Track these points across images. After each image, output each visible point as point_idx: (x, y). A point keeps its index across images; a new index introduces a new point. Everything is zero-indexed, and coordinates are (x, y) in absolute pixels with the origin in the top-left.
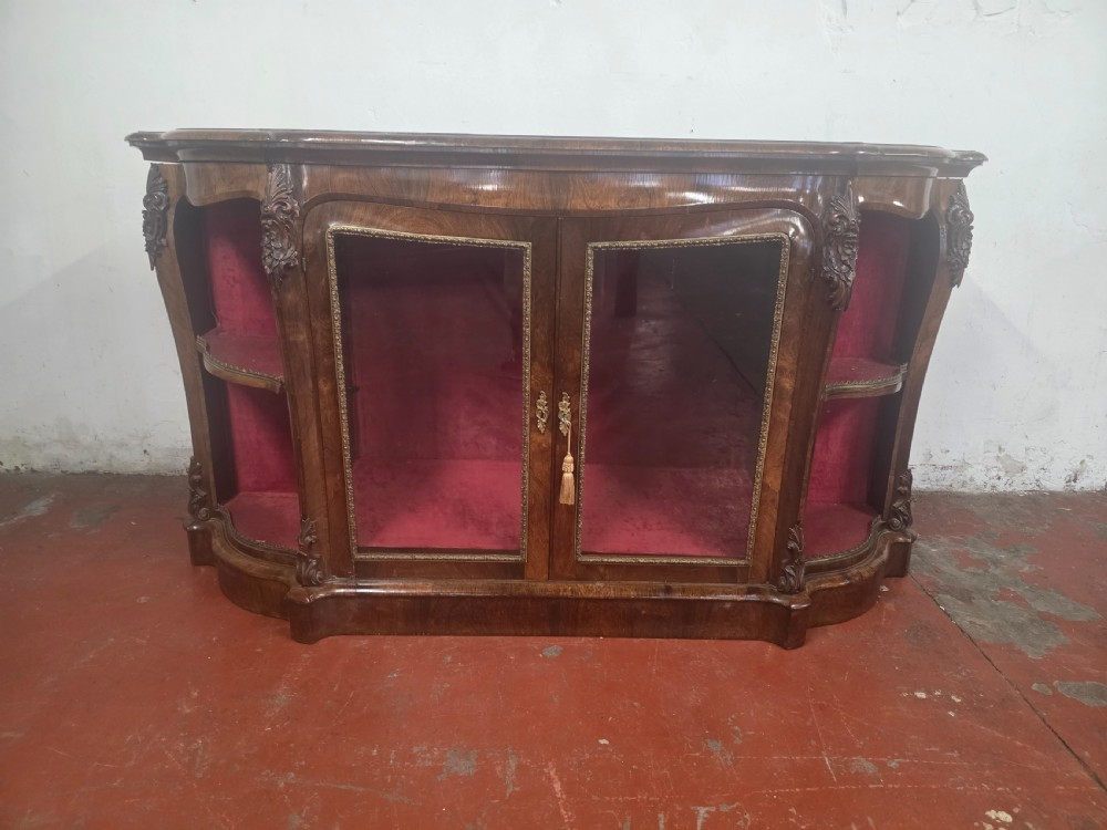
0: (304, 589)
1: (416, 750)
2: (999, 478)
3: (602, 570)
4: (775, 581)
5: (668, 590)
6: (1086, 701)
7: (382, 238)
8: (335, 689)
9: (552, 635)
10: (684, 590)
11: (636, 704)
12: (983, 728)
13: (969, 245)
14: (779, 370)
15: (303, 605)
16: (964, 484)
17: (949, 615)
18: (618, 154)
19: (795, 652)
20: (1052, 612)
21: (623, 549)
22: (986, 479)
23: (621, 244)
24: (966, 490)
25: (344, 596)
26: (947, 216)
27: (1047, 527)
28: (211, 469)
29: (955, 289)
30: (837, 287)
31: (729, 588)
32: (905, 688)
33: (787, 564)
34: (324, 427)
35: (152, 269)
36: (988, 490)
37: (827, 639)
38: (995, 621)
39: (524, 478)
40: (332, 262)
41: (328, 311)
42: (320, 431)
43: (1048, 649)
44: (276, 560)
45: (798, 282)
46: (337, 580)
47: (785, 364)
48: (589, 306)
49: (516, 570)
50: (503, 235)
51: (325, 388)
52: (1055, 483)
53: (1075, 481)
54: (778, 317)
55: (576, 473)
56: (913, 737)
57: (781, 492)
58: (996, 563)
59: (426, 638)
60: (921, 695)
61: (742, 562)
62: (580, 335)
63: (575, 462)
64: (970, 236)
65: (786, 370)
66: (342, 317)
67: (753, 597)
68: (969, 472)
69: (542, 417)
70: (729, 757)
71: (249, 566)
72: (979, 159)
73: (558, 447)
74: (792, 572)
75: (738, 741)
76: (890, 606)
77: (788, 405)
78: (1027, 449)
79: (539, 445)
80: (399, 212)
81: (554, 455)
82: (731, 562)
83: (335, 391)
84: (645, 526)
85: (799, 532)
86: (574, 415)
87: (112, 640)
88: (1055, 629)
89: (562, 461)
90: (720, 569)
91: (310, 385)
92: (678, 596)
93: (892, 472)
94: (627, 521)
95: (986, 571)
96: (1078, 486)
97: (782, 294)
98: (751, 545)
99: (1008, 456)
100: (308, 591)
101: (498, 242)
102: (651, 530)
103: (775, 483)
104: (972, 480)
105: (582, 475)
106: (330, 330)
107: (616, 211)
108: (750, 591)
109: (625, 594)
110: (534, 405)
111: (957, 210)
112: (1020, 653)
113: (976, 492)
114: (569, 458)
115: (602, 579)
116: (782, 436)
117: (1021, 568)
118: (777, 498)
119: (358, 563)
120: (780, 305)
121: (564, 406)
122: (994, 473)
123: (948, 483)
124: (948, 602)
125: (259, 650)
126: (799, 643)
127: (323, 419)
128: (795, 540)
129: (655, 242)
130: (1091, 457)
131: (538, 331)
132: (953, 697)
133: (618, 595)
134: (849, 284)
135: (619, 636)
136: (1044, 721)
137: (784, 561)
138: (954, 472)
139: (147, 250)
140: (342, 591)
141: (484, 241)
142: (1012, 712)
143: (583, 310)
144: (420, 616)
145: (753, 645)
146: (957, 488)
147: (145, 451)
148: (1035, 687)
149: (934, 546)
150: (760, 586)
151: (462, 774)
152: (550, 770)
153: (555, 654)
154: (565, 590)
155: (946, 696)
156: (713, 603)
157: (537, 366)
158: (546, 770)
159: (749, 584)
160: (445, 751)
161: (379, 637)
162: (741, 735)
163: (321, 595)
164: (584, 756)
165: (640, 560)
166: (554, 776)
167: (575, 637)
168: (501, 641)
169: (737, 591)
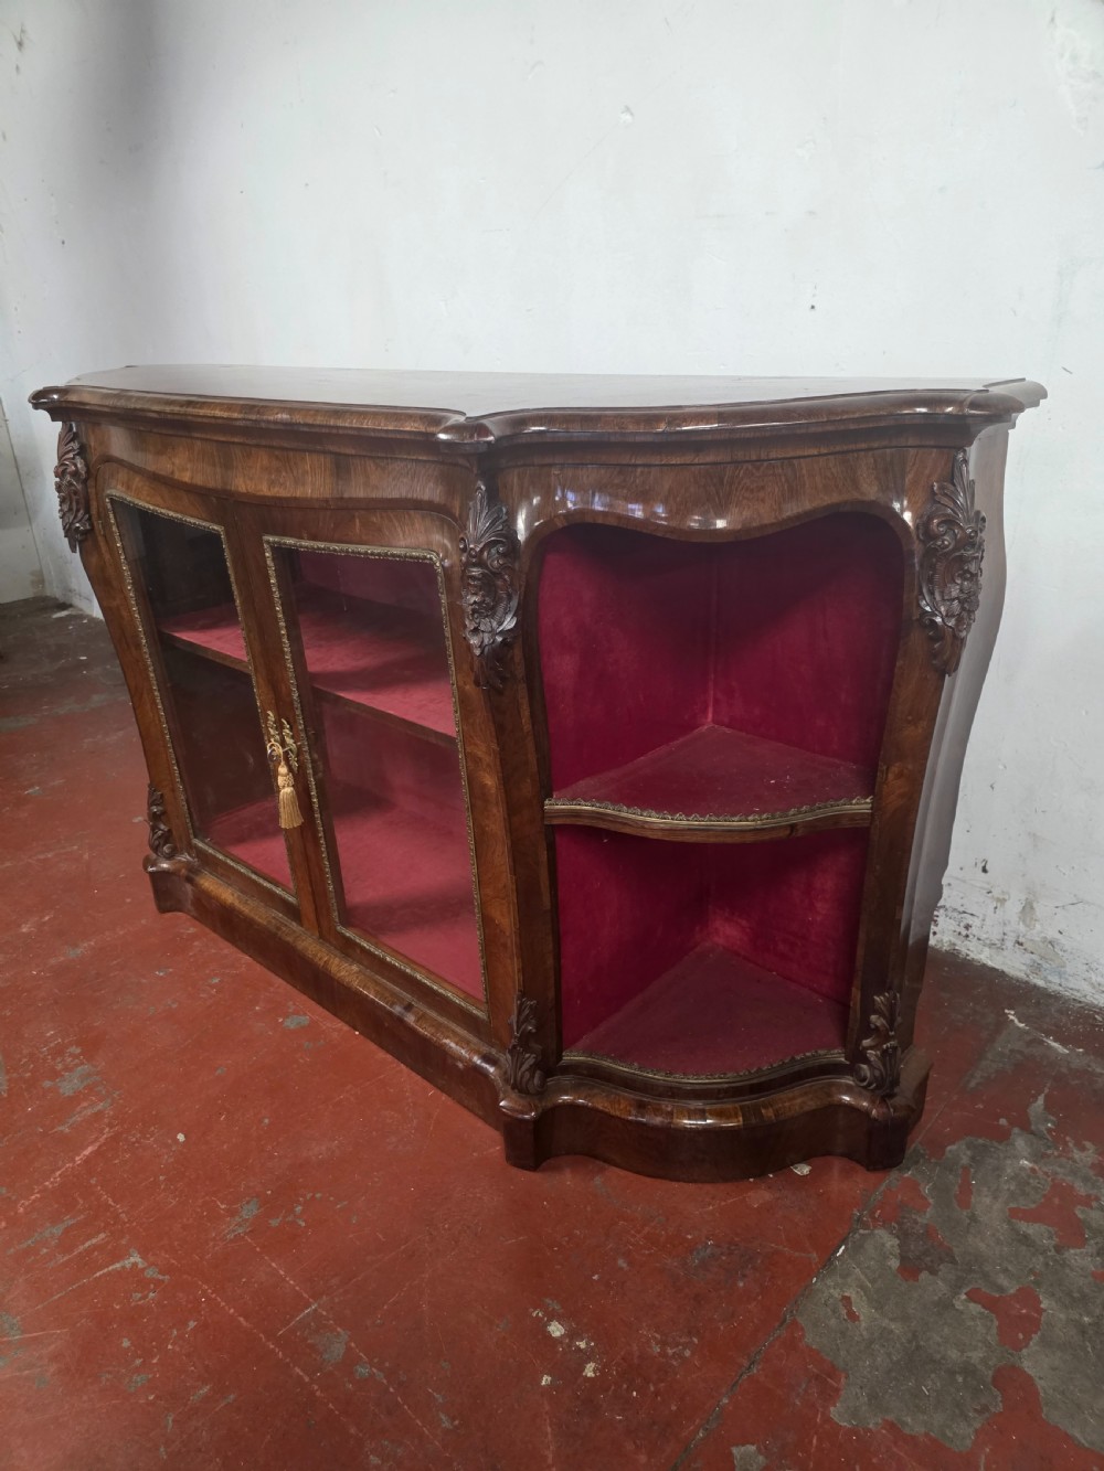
1: (71, 1049)
3: (358, 951)
9: (319, 1003)
10: (422, 1018)
11: (266, 1121)
12: (548, 1429)
14: (471, 757)
17: (829, 1266)
20: (1043, 1385)
23: (287, 540)
31: (469, 1042)
32: (555, 1307)
38: (895, 1326)
46: (185, 858)
47: (477, 751)
49: (293, 913)
50: (204, 516)
56: (445, 1365)
61: (481, 1015)
62: (282, 651)
65: (481, 760)
67: (487, 1069)
70: (241, 1230)
76: (764, 1196)
82: (471, 1008)
86: (299, 750)
88: (980, 1411)
90: (461, 1009)
92: (412, 1021)
97: (448, 646)
98: (485, 996)
100: (156, 860)
101: (201, 523)
108: (487, 1059)
110: (267, 726)
112: (828, 1392)
115: (358, 962)
119: (196, 848)
120: (450, 662)
121: (289, 737)
131: (251, 636)
132: (590, 1366)
135: (370, 1040)
143: (276, 619)
150: (502, 1058)
151: (61, 1091)
152: (109, 1132)
153: (292, 1027)
154: (320, 959)
155: (586, 1357)
156: (444, 1053)
157: (261, 681)
158: (107, 1130)
159: (494, 1051)
160: (82, 1064)
161: (207, 930)
162: (290, 1219)
163: (165, 866)
164: (148, 1139)
165: (388, 959)
166: (102, 1140)
167: (335, 1019)
168: (278, 987)
169: (470, 1051)
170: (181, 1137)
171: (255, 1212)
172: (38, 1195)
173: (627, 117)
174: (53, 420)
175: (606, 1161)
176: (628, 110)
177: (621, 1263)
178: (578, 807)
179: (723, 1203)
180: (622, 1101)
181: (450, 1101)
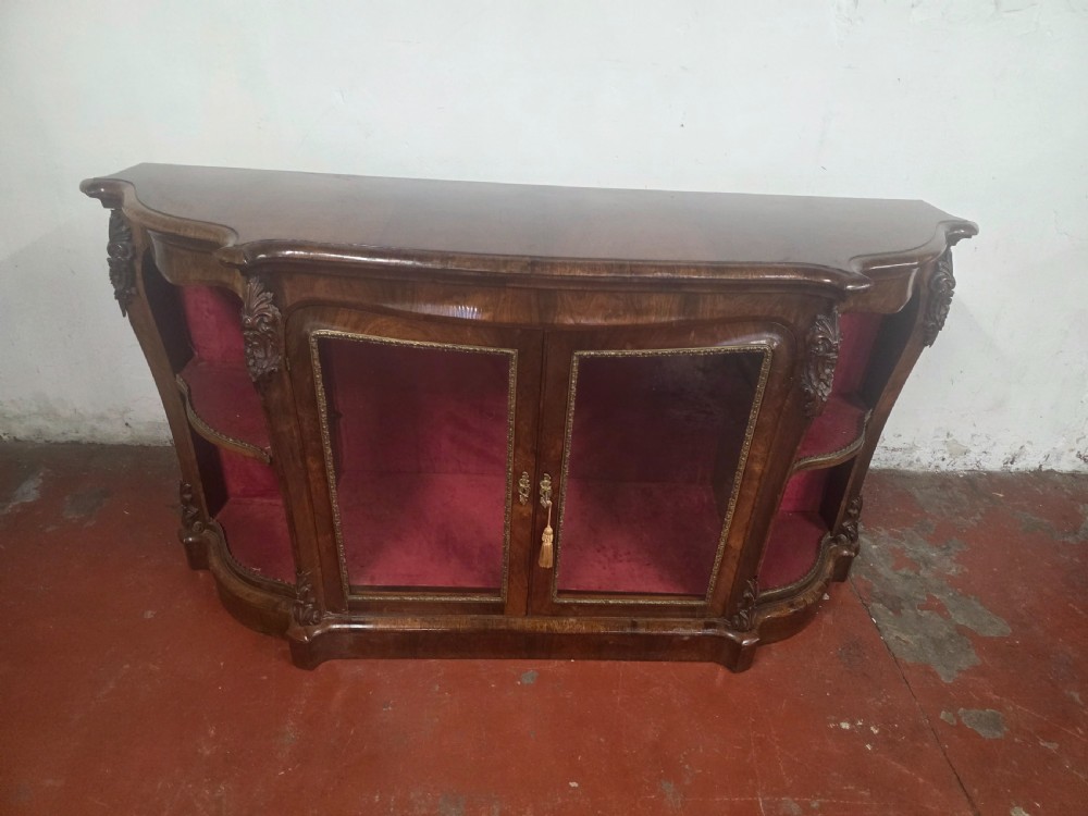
0: (302, 628)
1: (412, 795)
2: (943, 459)
3: (574, 608)
4: (730, 619)
5: (634, 625)
6: (984, 733)
7: (367, 343)
8: (337, 725)
9: (529, 658)
10: (648, 626)
11: (602, 740)
12: (893, 763)
13: (947, 310)
14: (751, 458)
15: (303, 644)
16: (910, 464)
17: (879, 629)
18: (608, 280)
19: (742, 675)
20: (968, 625)
21: (594, 586)
22: (931, 460)
23: (606, 353)
24: (911, 469)
25: (339, 630)
26: (929, 282)
27: (978, 517)
28: (201, 489)
29: (926, 349)
30: (812, 399)
31: (689, 623)
32: (833, 718)
33: (742, 608)
34: (314, 497)
35: (124, 315)
36: (932, 469)
37: (773, 660)
38: (918, 636)
39: (505, 539)
40: (317, 363)
41: (314, 402)
42: (311, 500)
43: (960, 671)
44: (272, 590)
45: (777, 386)
46: (330, 615)
47: (755, 453)
48: (573, 404)
49: (498, 609)
50: (490, 344)
51: (314, 465)
52: (994, 464)
53: (1012, 463)
54: (753, 416)
55: (555, 542)
56: (835, 774)
57: (741, 551)
58: (927, 562)
59: (415, 661)
60: (845, 726)
61: (702, 603)
62: (563, 428)
63: (554, 533)
64: (949, 301)
65: (756, 456)
66: (328, 410)
67: (710, 631)
68: (916, 454)
69: (524, 491)
70: (679, 799)
71: (248, 595)
72: (969, 230)
73: (538, 516)
74: (745, 616)
75: (687, 782)
76: (828, 618)
77: (756, 483)
78: (973, 436)
79: (521, 514)
80: (383, 320)
81: (534, 522)
82: (690, 603)
83: (323, 469)
84: (615, 556)
85: (755, 585)
86: (556, 491)
87: (127, 666)
88: (969, 647)
89: (542, 531)
90: (682, 608)
91: (300, 464)
92: (642, 631)
93: (845, 498)
94: (599, 551)
95: (918, 573)
96: (1013, 468)
97: (758, 398)
98: (710, 590)
99: (955, 441)
100: (306, 630)
101: (485, 349)
102: (621, 561)
103: (737, 543)
104: (918, 460)
105: (560, 539)
106: (317, 419)
107: (602, 326)
108: (708, 626)
109: (595, 631)
110: (516, 483)
111: (940, 278)
112: (935, 675)
113: (921, 471)
114: (549, 529)
115: (575, 615)
116: (747, 509)
117: (950, 569)
118: (738, 554)
119: (351, 602)
120: (757, 404)
121: (546, 485)
122: (939, 455)
123: (895, 463)
124: (880, 613)
125: (265, 678)
126: (747, 666)
127: (313, 490)
128: (750, 591)
129: (639, 352)
130: (1030, 443)
131: (522, 423)
132: (872, 728)
133: (590, 631)
134: (824, 399)
135: (589, 659)
136: (945, 754)
137: (739, 605)
138: (904, 453)
139: (116, 298)
140: (338, 626)
141: (472, 348)
142: (919, 745)
143: (566, 407)
144: (410, 646)
145: (707, 665)
146: (903, 467)
147: (127, 424)
148: (943, 715)
149: (875, 542)
150: (715, 620)
153: (532, 682)
154: (542, 627)
155: (866, 727)
156: (672, 637)
157: (520, 452)
159: (706, 620)
162: (691, 775)
163: (317, 632)
165: (611, 602)
167: (551, 661)
168: (483, 666)
169: (695, 627)
170: (574, 784)
171: (672, 785)
181: (670, 664)
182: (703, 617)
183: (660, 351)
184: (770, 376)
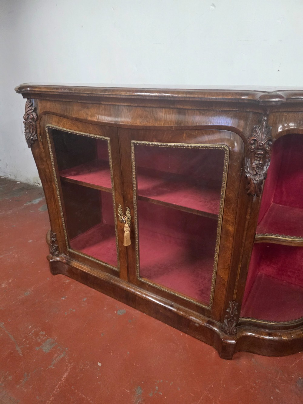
1: (41, 333)
3: (147, 286)
4: (223, 323)
5: (172, 306)
9: (127, 304)
10: (178, 309)
11: (128, 352)
15: (50, 262)
23: (145, 142)
31: (200, 317)
33: (226, 318)
39: (116, 239)
40: (49, 139)
45: (234, 174)
46: (63, 255)
47: (228, 218)
49: (116, 274)
50: (99, 134)
51: (54, 186)
57: (228, 282)
59: (87, 287)
61: (207, 308)
62: (132, 183)
65: (229, 221)
66: (54, 160)
67: (208, 325)
69: (120, 215)
75: (151, 395)
79: (121, 226)
80: (65, 120)
82: (202, 305)
83: (56, 188)
85: (233, 306)
86: (132, 218)
87: (11, 253)
90: (197, 306)
91: (50, 185)
92: (174, 310)
97: (225, 180)
98: (211, 301)
101: (97, 137)
103: (225, 276)
106: (51, 165)
107: (140, 126)
110: (117, 209)
118: (226, 284)
119: (69, 252)
121: (127, 213)
126: (230, 358)
127: (55, 198)
128: (230, 309)
129: (159, 144)
131: (116, 178)
134: (255, 182)
135: (152, 317)
137: (225, 315)
141: (93, 136)
143: (132, 172)
145: (207, 347)
150: (215, 322)
151: (44, 351)
152: (70, 366)
153: (121, 314)
154: (131, 290)
156: (190, 321)
157: (117, 193)
158: (69, 365)
159: (210, 319)
160: (48, 338)
161: (73, 280)
162: (155, 392)
163: (57, 259)
164: (87, 366)
165: (163, 289)
166: (69, 369)
167: (135, 310)
168: (109, 299)
169: (202, 320)
170: (99, 364)
171: (142, 391)
172: (53, 398)
173: (213, 7)
174: (24, 98)
175: (253, 353)
176: (213, 5)
177: (277, 391)
178: (266, 236)
179: (296, 362)
180: (263, 333)
181: (189, 337)
182: (209, 317)
183: (169, 144)
184: (230, 166)
